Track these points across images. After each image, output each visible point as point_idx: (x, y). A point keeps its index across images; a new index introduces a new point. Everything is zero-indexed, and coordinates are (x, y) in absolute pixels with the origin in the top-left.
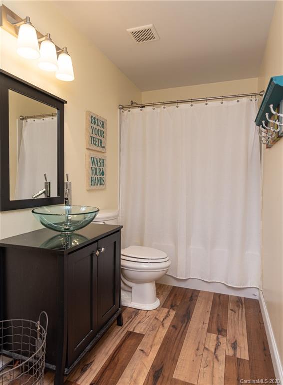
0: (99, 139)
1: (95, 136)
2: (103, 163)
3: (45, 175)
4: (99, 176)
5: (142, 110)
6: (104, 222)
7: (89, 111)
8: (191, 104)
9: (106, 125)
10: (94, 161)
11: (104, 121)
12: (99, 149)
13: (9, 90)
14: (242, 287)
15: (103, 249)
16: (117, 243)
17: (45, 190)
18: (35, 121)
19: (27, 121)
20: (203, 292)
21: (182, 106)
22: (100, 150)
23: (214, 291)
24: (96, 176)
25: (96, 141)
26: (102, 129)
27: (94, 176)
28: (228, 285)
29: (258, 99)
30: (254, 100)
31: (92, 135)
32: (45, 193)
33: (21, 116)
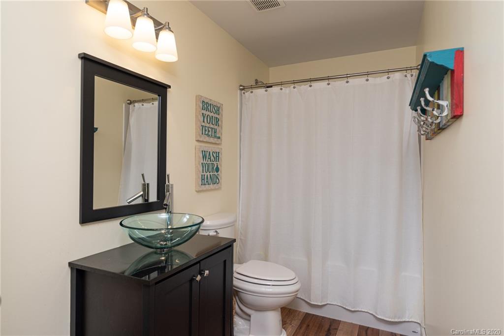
0: (212, 128)
1: (208, 125)
2: (217, 156)
3: (143, 175)
4: (211, 174)
5: (266, 91)
6: (216, 232)
7: (199, 95)
8: (327, 82)
9: (222, 110)
10: (205, 155)
11: (218, 106)
12: (212, 140)
13: (95, 77)
14: (396, 320)
15: (207, 272)
16: (227, 262)
17: (142, 193)
18: (143, 105)
19: (134, 106)
20: (345, 322)
21: (316, 85)
22: (214, 142)
23: (359, 324)
24: (208, 173)
25: (209, 131)
26: (216, 116)
27: (205, 173)
28: (378, 317)
29: (414, 74)
30: (409, 76)
31: (203, 124)
32: (142, 197)
33: (129, 100)
